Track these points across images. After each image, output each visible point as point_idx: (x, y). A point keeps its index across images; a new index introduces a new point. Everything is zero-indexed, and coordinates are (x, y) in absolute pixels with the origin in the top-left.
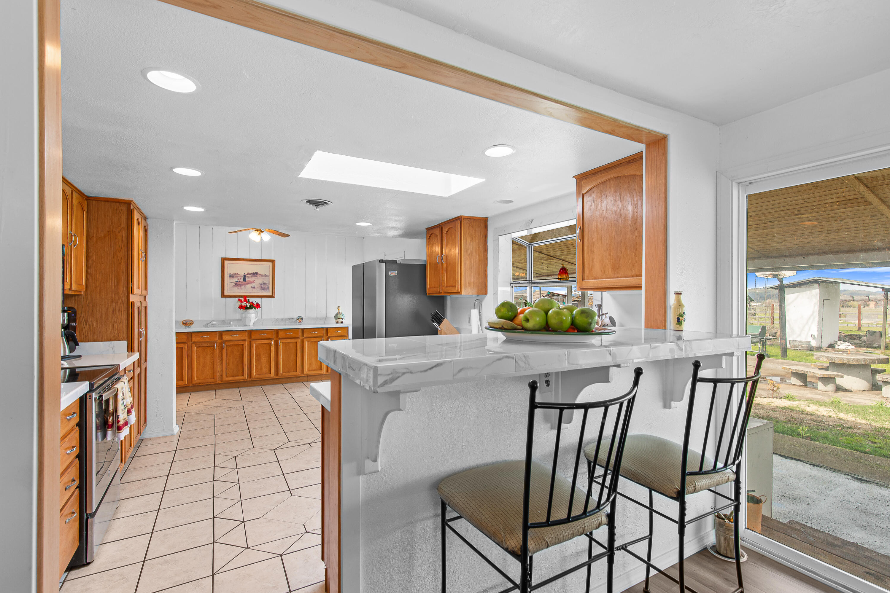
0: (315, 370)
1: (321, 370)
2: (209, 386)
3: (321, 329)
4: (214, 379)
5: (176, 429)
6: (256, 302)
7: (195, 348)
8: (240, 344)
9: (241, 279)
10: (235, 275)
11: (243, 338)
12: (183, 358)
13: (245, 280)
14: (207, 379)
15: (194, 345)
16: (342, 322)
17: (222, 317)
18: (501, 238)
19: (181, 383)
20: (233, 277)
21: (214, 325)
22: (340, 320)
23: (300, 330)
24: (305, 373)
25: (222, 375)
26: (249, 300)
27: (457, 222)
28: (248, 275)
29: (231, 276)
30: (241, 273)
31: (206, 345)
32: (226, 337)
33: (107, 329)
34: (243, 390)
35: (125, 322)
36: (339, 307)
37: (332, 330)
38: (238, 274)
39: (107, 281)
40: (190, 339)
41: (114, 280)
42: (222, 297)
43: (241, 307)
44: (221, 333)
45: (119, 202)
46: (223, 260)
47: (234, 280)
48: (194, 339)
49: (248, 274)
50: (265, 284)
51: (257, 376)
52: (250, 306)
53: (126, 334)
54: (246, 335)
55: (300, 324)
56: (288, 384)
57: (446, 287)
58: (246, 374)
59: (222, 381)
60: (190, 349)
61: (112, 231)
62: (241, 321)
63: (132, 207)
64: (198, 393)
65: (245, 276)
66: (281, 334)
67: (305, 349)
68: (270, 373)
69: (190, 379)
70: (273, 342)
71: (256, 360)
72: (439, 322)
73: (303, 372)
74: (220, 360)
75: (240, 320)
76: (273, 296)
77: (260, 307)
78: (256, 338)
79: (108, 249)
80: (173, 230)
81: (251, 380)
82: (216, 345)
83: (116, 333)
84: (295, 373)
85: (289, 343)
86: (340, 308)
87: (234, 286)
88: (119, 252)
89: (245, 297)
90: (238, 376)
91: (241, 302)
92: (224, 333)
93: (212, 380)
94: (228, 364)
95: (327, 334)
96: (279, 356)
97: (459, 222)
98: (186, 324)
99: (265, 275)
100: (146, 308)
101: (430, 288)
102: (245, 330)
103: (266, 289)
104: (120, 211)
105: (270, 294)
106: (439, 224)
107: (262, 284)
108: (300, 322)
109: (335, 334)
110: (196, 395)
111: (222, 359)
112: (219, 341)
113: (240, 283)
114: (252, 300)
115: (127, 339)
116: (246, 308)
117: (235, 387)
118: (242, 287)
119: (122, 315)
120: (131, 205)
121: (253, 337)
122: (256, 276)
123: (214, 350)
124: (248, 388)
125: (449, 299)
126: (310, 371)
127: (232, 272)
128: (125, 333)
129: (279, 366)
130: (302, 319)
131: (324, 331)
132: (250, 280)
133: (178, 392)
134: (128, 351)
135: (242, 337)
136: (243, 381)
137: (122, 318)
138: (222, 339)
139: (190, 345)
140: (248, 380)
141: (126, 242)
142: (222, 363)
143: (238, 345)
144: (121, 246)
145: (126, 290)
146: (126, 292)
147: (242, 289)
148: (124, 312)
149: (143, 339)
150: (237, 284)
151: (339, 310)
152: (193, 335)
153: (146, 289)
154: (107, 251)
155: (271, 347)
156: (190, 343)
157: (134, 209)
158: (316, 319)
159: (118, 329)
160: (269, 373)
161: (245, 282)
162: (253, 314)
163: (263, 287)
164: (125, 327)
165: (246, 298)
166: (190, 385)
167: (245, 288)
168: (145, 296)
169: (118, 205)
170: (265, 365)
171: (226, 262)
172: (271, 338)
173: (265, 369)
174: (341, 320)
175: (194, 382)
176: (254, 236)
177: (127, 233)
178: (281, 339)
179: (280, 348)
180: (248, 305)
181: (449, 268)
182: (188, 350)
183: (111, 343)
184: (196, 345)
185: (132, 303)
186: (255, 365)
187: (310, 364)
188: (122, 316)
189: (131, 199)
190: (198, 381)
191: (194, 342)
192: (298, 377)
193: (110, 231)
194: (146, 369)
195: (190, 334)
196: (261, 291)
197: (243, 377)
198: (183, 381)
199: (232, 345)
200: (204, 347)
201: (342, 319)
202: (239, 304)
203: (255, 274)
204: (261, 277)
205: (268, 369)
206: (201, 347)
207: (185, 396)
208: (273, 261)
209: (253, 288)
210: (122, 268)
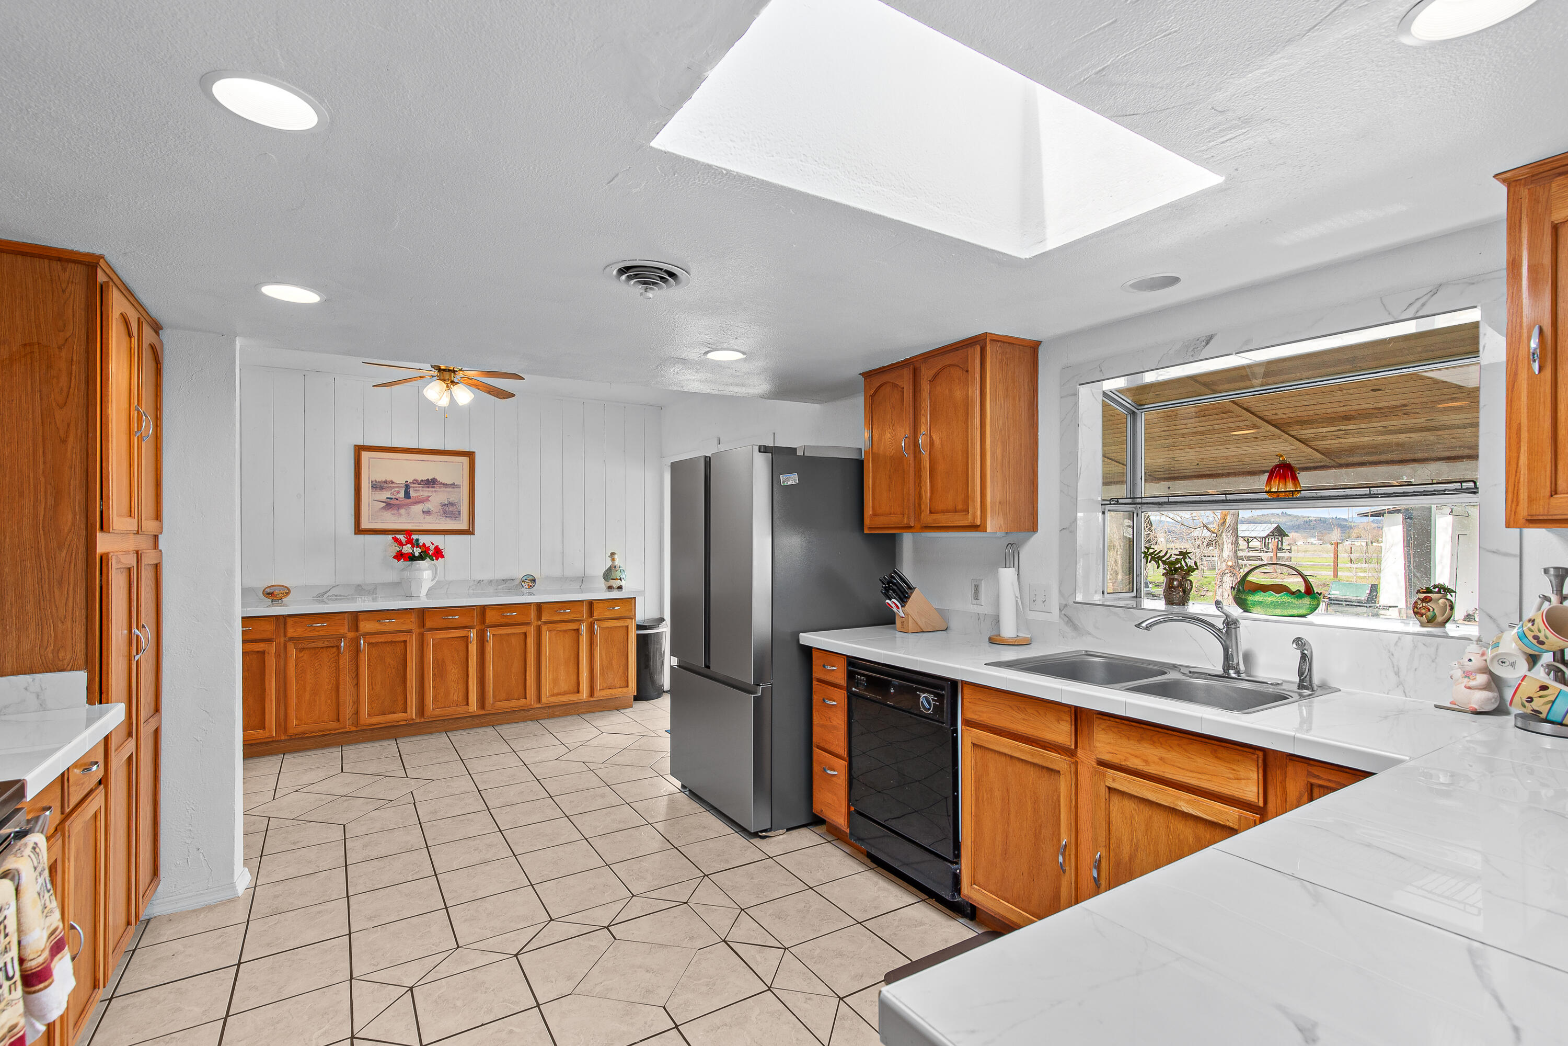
0: (565, 693)
1: (578, 692)
2: (328, 737)
3: (579, 603)
4: (339, 721)
5: (242, 879)
6: (433, 544)
7: (293, 652)
8: (398, 639)
9: (398, 492)
10: (386, 485)
11: (405, 627)
12: (264, 675)
13: (407, 495)
14: (323, 722)
15: (291, 646)
16: (620, 588)
17: (357, 579)
18: (1084, 391)
19: (258, 734)
20: (382, 488)
21: (338, 598)
22: (615, 584)
23: (533, 608)
24: (544, 700)
25: (357, 713)
26: (417, 540)
27: (970, 350)
28: (414, 484)
29: (377, 486)
30: (400, 480)
31: (319, 644)
32: (366, 626)
33: (19, 638)
34: (408, 745)
35: (80, 614)
36: (613, 554)
37: (601, 605)
38: (392, 482)
39: (21, 494)
40: (282, 630)
41: (42, 489)
42: (355, 534)
43: (399, 556)
44: (355, 617)
45: (60, 259)
46: (359, 450)
47: (384, 495)
48: (291, 632)
49: (415, 482)
50: (452, 504)
51: (437, 712)
52: (420, 553)
53: (83, 652)
54: (414, 620)
55: (528, 591)
56: (508, 726)
57: (931, 512)
58: (412, 708)
59: (356, 723)
60: (282, 654)
61: (39, 344)
62: (401, 587)
63: (101, 278)
64: (301, 754)
65: (407, 487)
66: (491, 617)
67: (543, 648)
68: (468, 704)
69: (283, 724)
70: (473, 634)
71: (434, 675)
72: (902, 596)
73: (539, 699)
74: (353, 679)
75: (397, 584)
76: (469, 532)
77: (443, 557)
78: (435, 626)
79: (23, 398)
80: (234, 363)
81: (422, 720)
82: (343, 644)
83: (50, 649)
84: (522, 702)
85: (508, 635)
86: (616, 557)
87: (383, 508)
88: (61, 408)
89: (408, 533)
90: (394, 713)
91: (400, 543)
92: (361, 617)
93: (334, 725)
94: (372, 685)
95: (591, 614)
96: (487, 664)
97: (978, 348)
98: (273, 594)
99: (453, 485)
100: (157, 568)
101: (875, 515)
102: (411, 609)
103: (456, 515)
104: (64, 286)
105: (464, 526)
106: (906, 360)
107: (445, 505)
108: (530, 587)
109: (608, 614)
110: (296, 760)
111: (357, 675)
112: (351, 635)
113: (397, 502)
114: (424, 539)
115: (87, 665)
116: (411, 558)
117: (388, 738)
118: (402, 511)
119: (71, 595)
120: (99, 272)
121: (429, 624)
122: (432, 487)
123: (338, 655)
124: (419, 738)
125: (908, 541)
126: (553, 695)
127: (380, 477)
128: (80, 647)
129: (487, 689)
130: (534, 581)
131: (585, 609)
132: (418, 494)
133: (246, 756)
134: (90, 702)
135: (402, 623)
136: (405, 723)
137: (70, 604)
138: (357, 629)
139: (282, 645)
140: (417, 721)
141: (83, 377)
142: (357, 684)
143: (395, 642)
144: (65, 389)
145: (84, 519)
146: (83, 526)
147: (400, 515)
148: (75, 584)
149: (146, 658)
150: (389, 505)
151: (613, 560)
152: (290, 622)
153: (158, 516)
154: (20, 401)
155: (470, 646)
156: (282, 640)
157: (108, 282)
158: (564, 579)
159: (56, 636)
160: (465, 703)
161: (409, 501)
162: (427, 572)
163: (449, 510)
164: (79, 630)
165: (410, 536)
166: (283, 738)
167: (408, 513)
168: (156, 537)
169: (57, 266)
170: (455, 686)
171: (365, 455)
172: (468, 624)
173: (456, 695)
174: (618, 583)
175: (291, 731)
176: (435, 392)
177: (87, 352)
178: (490, 627)
179: (490, 646)
180: (417, 552)
181: (941, 467)
182: (278, 655)
183: (34, 680)
184: (295, 644)
185: (104, 559)
186: (434, 687)
187: (555, 681)
188: (71, 600)
189: (97, 251)
190: (301, 729)
191: (291, 639)
192: (528, 710)
193: (31, 344)
194: (157, 733)
195: (282, 620)
196: (443, 519)
197: (404, 714)
198: (264, 728)
199: (381, 642)
200: (314, 648)
201: (621, 579)
202: (396, 548)
203: (431, 483)
204: (443, 489)
205: (461, 695)
206: (307, 648)
207: (268, 766)
208: (470, 455)
209: (427, 512)
210: (69, 454)
